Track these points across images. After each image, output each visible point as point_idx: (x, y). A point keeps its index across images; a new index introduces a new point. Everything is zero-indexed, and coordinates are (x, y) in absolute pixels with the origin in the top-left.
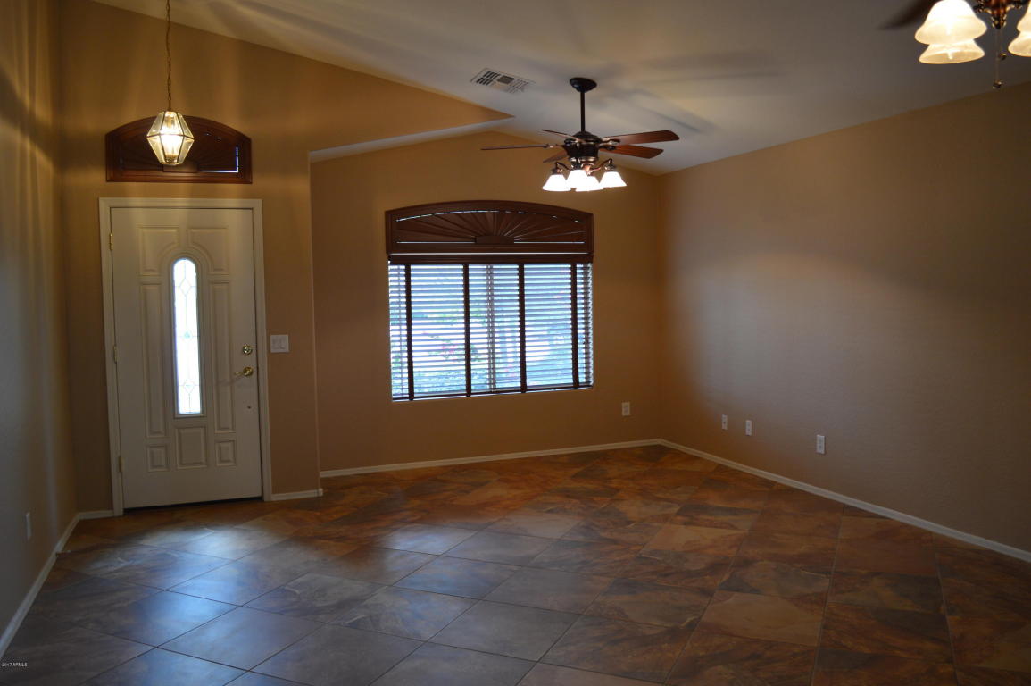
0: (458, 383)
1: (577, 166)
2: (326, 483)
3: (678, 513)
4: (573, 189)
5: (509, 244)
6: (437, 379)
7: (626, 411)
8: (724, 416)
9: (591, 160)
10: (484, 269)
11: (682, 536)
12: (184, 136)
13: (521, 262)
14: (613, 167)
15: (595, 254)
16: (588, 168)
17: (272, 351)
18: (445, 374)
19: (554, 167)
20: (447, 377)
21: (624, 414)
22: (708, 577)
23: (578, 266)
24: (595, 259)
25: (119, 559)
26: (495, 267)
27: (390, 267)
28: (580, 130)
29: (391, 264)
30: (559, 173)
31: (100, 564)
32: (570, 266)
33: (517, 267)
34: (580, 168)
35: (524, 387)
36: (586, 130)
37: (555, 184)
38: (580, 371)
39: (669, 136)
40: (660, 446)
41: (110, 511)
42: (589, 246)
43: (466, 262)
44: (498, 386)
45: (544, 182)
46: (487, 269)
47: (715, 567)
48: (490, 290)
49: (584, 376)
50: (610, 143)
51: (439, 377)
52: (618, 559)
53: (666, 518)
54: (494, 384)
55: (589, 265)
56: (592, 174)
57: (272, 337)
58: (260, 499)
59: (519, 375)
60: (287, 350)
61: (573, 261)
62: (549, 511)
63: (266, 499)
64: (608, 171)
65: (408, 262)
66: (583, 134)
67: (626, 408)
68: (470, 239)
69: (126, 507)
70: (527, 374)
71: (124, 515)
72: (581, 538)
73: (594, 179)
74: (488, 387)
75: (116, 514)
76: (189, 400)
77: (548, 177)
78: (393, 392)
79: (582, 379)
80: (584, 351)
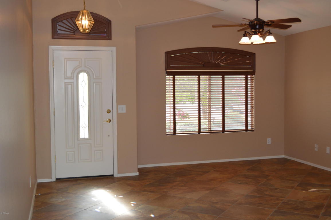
0: (195, 128)
1: (255, 33)
2: (140, 170)
3: (298, 186)
4: (252, 43)
5: (218, 66)
6: (184, 126)
7: (269, 142)
8: (315, 145)
9: (261, 30)
10: (206, 78)
11: (302, 194)
12: (91, 21)
13: (223, 74)
14: (270, 34)
15: (256, 71)
16: (259, 34)
17: (119, 112)
18: (187, 124)
19: (244, 33)
20: (188, 125)
21: (268, 144)
22: (315, 211)
23: (248, 76)
24: (256, 73)
25: (61, 198)
26: (211, 77)
27: (167, 76)
28: (256, 17)
29: (167, 75)
30: (246, 36)
31: (54, 200)
32: (245, 77)
33: (221, 77)
34: (256, 34)
35: (224, 130)
36: (259, 17)
37: (245, 40)
38: (248, 124)
39: (297, 20)
40: (284, 158)
41: (51, 179)
42: (253, 68)
43: (199, 74)
44: (212, 129)
45: (240, 40)
46: (208, 78)
47: (319, 207)
48: (210, 87)
49: (250, 126)
50: (270, 23)
51: (185, 125)
52: (275, 202)
53: (292, 187)
54: (210, 128)
55: (253, 76)
56: (261, 37)
57: (119, 106)
58: (113, 175)
59: (221, 125)
60: (125, 112)
61: (246, 74)
62: (240, 183)
63: (115, 176)
64: (268, 35)
65: (174, 74)
66: (257, 19)
67: (269, 141)
68: (200, 64)
69: (57, 177)
70: (225, 125)
71: (56, 181)
72: (256, 194)
73: (261, 39)
74: (208, 130)
75: (53, 181)
76: (84, 133)
77: (242, 38)
78: (167, 131)
79: (249, 127)
80: (250, 115)
